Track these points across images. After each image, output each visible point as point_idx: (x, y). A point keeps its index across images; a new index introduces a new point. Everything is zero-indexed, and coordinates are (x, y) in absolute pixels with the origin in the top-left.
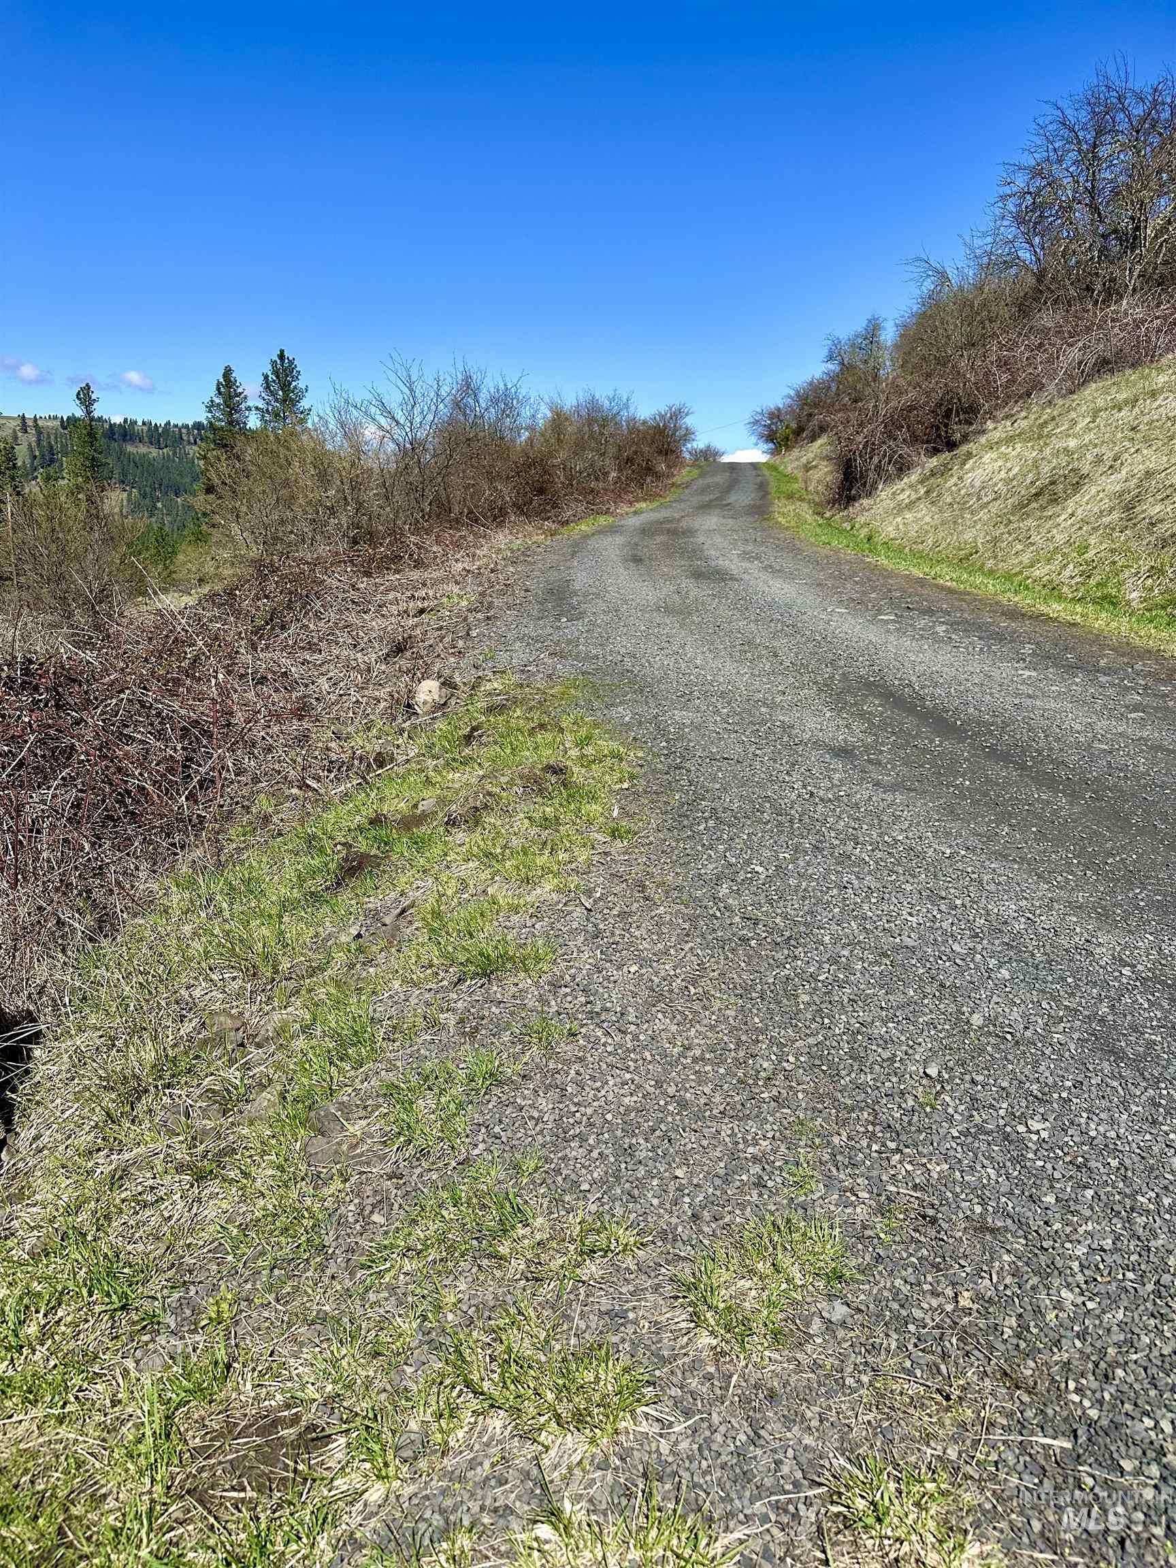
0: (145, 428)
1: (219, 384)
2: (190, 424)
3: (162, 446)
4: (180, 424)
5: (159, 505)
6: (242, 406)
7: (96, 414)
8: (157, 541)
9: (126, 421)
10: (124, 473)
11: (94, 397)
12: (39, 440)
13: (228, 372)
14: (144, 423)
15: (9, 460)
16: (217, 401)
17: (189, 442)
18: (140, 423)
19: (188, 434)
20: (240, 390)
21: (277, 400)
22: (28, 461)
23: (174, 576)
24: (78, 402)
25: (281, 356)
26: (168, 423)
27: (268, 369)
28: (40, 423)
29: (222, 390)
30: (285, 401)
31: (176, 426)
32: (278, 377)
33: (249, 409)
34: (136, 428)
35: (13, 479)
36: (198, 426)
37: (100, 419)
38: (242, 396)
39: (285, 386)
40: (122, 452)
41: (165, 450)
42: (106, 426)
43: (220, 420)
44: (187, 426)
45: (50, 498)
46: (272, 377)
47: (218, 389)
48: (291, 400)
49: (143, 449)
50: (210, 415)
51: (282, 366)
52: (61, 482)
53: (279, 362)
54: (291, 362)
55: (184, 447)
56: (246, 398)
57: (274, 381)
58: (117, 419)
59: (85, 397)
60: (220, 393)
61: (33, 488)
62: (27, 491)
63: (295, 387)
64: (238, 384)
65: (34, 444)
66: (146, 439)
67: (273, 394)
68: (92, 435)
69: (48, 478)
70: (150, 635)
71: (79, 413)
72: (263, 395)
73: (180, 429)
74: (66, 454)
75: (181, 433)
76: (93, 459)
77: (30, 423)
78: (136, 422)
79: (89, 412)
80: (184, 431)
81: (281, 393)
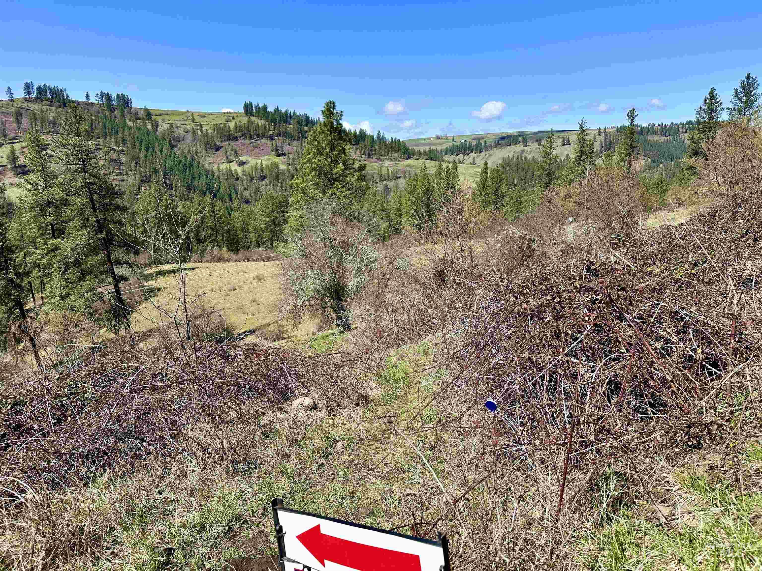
0: (659, 127)
1: (706, 98)
2: (685, 122)
3: (667, 135)
4: (679, 123)
5: (661, 165)
6: (719, 109)
7: (635, 123)
8: (658, 184)
9: (649, 125)
10: (645, 151)
11: (636, 114)
12: (605, 139)
13: (712, 92)
14: (659, 125)
15: (591, 149)
16: (703, 107)
17: (683, 132)
18: (657, 125)
19: (683, 127)
20: (718, 100)
21: (741, 102)
22: (599, 149)
23: (665, 202)
24: (627, 118)
25: (748, 77)
26: (672, 123)
27: (738, 85)
28: (607, 131)
29: (708, 101)
30: (747, 102)
31: (676, 124)
32: (744, 89)
33: (723, 109)
34: (654, 127)
35: (591, 157)
36: (689, 123)
37: (637, 125)
38: (720, 103)
39: (748, 94)
40: (646, 140)
41: (668, 138)
42: (639, 128)
43: (704, 118)
44: (682, 124)
45: (608, 166)
46: (740, 89)
47: (705, 101)
48: (751, 101)
49: (656, 138)
50: (698, 116)
51: (748, 82)
52: (614, 158)
53: (746, 80)
54: (754, 80)
55: (679, 135)
56: (721, 104)
57: (741, 92)
58: (645, 125)
59: (631, 115)
60: (706, 103)
61: (599, 162)
62: (596, 163)
63: (755, 94)
64: (717, 97)
65: (603, 141)
66: (659, 133)
67: (739, 99)
68: (632, 133)
69: (607, 157)
70: (660, 241)
71: (627, 123)
72: (733, 100)
73: (678, 126)
74: (617, 144)
75: (678, 128)
76: (631, 145)
77: (602, 131)
78: (654, 125)
79: (632, 122)
80: (680, 126)
81: (744, 98)
